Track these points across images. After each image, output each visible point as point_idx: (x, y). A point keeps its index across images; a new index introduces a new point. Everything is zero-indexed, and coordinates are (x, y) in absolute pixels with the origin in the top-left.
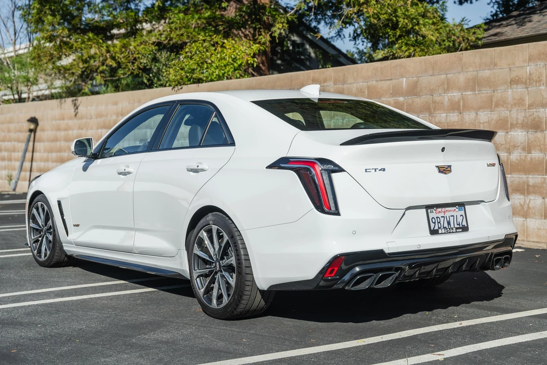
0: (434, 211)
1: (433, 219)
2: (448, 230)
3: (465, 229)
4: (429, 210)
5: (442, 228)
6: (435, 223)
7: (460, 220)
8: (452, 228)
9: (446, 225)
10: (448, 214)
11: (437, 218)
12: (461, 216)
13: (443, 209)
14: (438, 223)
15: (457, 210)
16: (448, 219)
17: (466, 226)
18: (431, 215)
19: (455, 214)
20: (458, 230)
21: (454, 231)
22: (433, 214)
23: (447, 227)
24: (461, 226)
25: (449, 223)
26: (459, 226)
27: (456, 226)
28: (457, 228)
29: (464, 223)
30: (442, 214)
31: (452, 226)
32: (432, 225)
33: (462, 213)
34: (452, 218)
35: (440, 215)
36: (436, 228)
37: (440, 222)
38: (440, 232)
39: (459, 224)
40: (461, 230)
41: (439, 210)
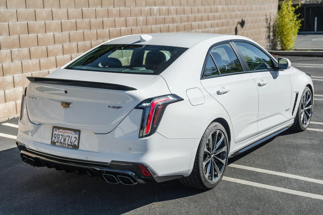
0: (57, 130)
1: (55, 135)
2: (63, 144)
3: (76, 147)
4: (54, 129)
5: (59, 142)
6: (55, 138)
7: (73, 140)
8: (65, 144)
9: (62, 141)
10: (66, 134)
11: (58, 135)
12: (75, 138)
13: (64, 131)
14: (58, 138)
15: (73, 133)
16: (65, 137)
17: (77, 145)
18: (55, 132)
19: (71, 135)
20: (69, 147)
21: (67, 146)
22: (56, 132)
23: (63, 143)
24: (73, 144)
25: (65, 140)
26: (71, 144)
27: (69, 143)
28: (69, 145)
29: (76, 143)
30: (62, 134)
31: (66, 143)
32: (54, 139)
33: (77, 136)
34: (67, 138)
35: (60, 134)
36: (56, 141)
37: (59, 138)
38: (57, 144)
39: (72, 143)
40: (71, 147)
41: (61, 130)
